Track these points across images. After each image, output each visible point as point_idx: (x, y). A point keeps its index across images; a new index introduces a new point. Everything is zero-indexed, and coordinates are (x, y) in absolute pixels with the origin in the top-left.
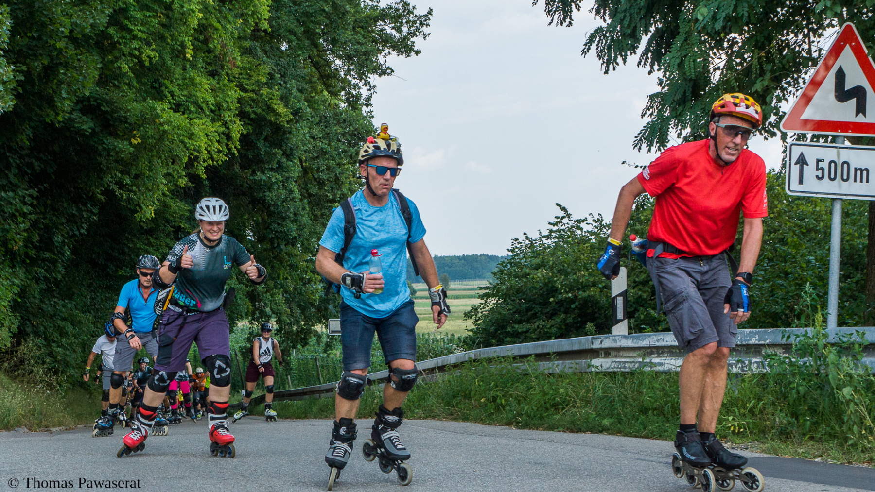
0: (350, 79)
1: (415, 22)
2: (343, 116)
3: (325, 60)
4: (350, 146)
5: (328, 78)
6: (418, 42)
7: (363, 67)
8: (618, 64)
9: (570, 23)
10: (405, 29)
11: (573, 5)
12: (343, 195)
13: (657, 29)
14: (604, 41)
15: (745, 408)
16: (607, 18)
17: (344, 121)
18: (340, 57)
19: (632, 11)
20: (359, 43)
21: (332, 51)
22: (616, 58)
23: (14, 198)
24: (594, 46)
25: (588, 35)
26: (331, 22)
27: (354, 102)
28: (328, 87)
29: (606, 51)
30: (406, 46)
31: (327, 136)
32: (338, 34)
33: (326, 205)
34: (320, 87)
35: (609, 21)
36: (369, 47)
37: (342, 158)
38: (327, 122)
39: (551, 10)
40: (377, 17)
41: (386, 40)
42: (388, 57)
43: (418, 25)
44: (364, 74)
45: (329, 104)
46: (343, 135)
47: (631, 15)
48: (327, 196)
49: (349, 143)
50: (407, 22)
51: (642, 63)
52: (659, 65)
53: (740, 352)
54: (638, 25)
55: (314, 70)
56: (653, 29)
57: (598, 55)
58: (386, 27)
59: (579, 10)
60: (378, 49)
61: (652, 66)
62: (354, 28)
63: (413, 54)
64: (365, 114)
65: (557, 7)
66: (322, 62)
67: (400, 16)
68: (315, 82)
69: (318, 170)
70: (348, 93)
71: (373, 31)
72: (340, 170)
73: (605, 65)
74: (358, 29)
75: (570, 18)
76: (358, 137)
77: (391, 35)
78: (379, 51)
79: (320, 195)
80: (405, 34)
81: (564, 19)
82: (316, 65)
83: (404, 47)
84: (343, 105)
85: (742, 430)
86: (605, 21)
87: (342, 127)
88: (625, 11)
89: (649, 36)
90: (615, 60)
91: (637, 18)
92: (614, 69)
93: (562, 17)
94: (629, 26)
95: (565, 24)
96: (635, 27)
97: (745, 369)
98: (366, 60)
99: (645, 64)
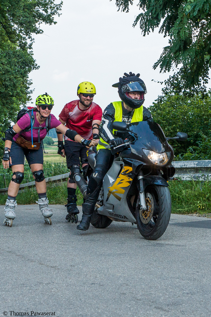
0: (22, 35)
1: (54, 8)
2: (18, 53)
3: (9, 25)
4: (21, 69)
5: (11, 34)
6: (55, 17)
7: (28, 29)
8: (150, 32)
9: (128, 11)
10: (49, 11)
11: (129, 2)
12: (17, 93)
13: (168, 15)
14: (143, 20)
15: (205, 197)
16: (145, 9)
17: (18, 56)
18: (17, 24)
19: (157, 6)
20: (26, 17)
21: (12, 20)
22: (149, 28)
24: (139, 22)
25: (136, 17)
26: (12, 5)
27: (23, 46)
28: (10, 38)
29: (144, 25)
30: (50, 19)
31: (9, 63)
32: (16, 12)
33: (9, 98)
34: (6, 38)
35: (146, 11)
36: (31, 19)
37: (17, 74)
38: (9, 56)
39: (119, 4)
40: (35, 4)
41: (40, 16)
42: (41, 24)
43: (55, 9)
44: (28, 32)
45: (11, 47)
46: (18, 63)
47: (156, 8)
48: (9, 93)
49: (21, 67)
50: (51, 7)
51: (161, 32)
52: (169, 33)
53: (204, 171)
54: (159, 13)
55: (3, 29)
56: (166, 15)
57: (140, 27)
58: (39, 9)
59: (132, 4)
60: (36, 20)
61: (165, 33)
62: (24, 9)
63: (53, 23)
64: (29, 53)
65: (122, 3)
66: (7, 26)
67: (47, 4)
68: (4, 36)
69: (5, 81)
70: (21, 42)
71: (33, 11)
72: (16, 81)
73: (144, 32)
74: (26, 10)
75: (128, 8)
76: (25, 64)
77: (42, 14)
78: (37, 22)
79: (6, 93)
80: (49, 13)
81: (125, 9)
82: (5, 27)
83: (49, 20)
84: (18, 48)
85: (203, 208)
86: (144, 10)
87: (17, 59)
88: (153, 6)
89: (164, 19)
90: (148, 30)
91: (159, 10)
92: (148, 34)
93: (124, 8)
94: (155, 13)
95: (125, 11)
96: (158, 14)
97: (206, 179)
98: (30, 25)
99: (162, 32)
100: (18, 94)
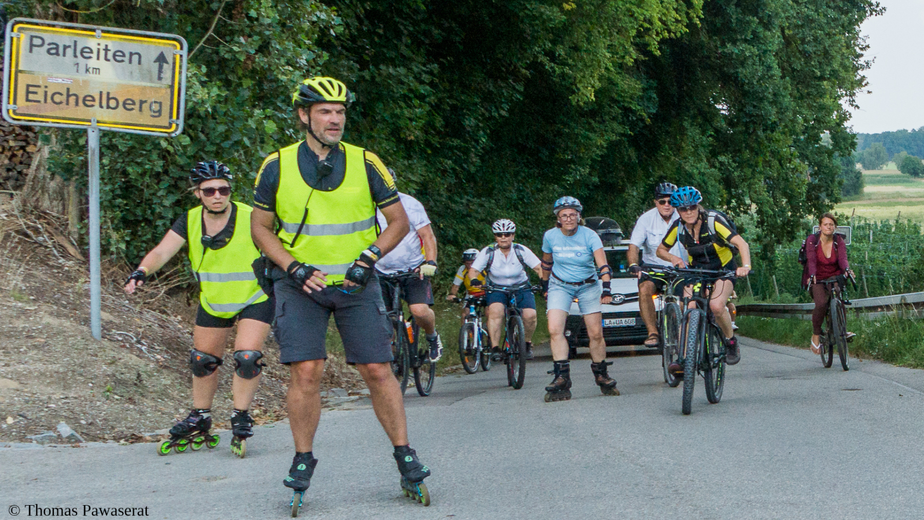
23: (406, 76)
33: (813, 83)
37: (832, 28)
48: (814, 72)
79: (807, 71)
100: (834, 73)
